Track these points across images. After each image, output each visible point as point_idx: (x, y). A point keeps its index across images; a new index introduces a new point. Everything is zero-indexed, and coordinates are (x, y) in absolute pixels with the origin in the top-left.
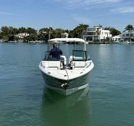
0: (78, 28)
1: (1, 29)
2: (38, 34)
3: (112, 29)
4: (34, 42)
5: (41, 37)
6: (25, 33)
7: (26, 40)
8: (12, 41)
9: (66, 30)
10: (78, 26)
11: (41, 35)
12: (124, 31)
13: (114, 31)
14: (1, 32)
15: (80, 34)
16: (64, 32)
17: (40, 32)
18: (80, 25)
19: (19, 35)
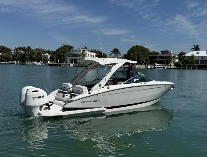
0: (61, 49)
2: (13, 53)
4: (8, 63)
5: (17, 57)
9: (47, 51)
10: (61, 47)
11: (17, 55)
12: (110, 55)
13: (100, 54)
15: (63, 55)
16: (45, 52)
17: (15, 52)
18: (63, 46)
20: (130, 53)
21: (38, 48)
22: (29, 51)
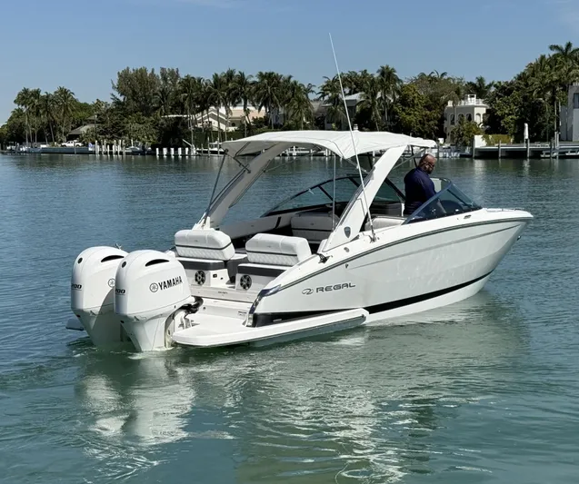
1: (116, 83)
2: (316, 106)
4: (295, 153)
5: (334, 125)
6: (245, 106)
8: (176, 150)
9: (471, 84)
10: (543, 57)
11: (332, 113)
14: (118, 103)
15: (553, 100)
16: (460, 91)
17: (326, 98)
18: (552, 53)
19: (213, 116)
21: (427, 74)
22: (386, 91)
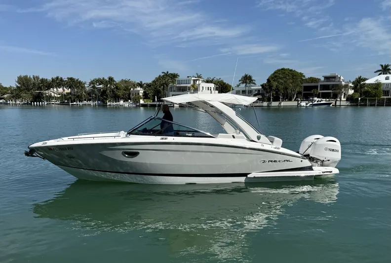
0: (160, 80)
1: (17, 80)
2: (87, 89)
3: (218, 82)
4: (81, 104)
5: (94, 95)
6: (63, 88)
7: (65, 100)
8: (39, 103)
9: (138, 83)
10: (160, 76)
11: (93, 92)
12: (238, 86)
13: (221, 85)
14: (18, 87)
15: (163, 89)
16: (135, 85)
17: (91, 86)
18: (163, 74)
19: (52, 92)
20: (272, 81)
21: (124, 79)
22: (111, 85)
